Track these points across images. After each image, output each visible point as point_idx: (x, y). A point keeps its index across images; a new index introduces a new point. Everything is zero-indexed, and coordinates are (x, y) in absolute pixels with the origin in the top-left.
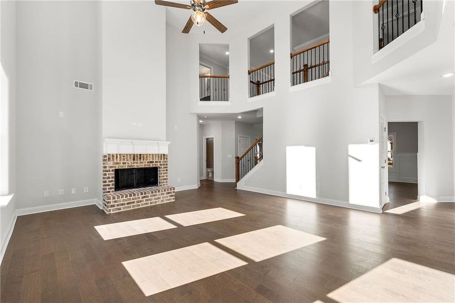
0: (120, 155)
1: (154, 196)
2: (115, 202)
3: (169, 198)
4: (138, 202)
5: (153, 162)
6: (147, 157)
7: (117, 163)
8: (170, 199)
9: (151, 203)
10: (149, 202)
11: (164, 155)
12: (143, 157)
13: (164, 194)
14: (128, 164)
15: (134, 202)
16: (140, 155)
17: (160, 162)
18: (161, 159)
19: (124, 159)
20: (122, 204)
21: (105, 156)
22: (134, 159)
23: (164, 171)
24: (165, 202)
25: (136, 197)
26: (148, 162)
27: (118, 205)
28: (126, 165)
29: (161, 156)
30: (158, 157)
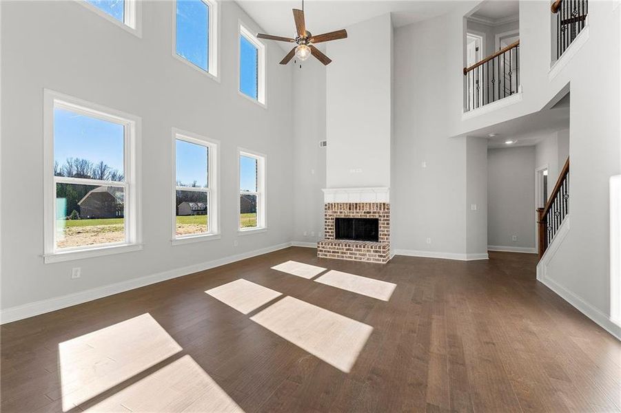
0: (338, 204)
1: (359, 250)
2: (323, 247)
3: (377, 258)
4: (342, 253)
5: (370, 213)
6: (363, 207)
7: (335, 212)
8: (378, 260)
9: (355, 258)
10: (354, 256)
11: (384, 204)
12: (360, 207)
13: (370, 251)
14: (345, 214)
15: (338, 252)
16: (356, 204)
17: (379, 213)
18: (380, 209)
19: (341, 209)
20: (329, 252)
21: (326, 205)
22: (350, 209)
23: (384, 224)
24: (372, 261)
25: (340, 247)
26: (365, 212)
27: (325, 251)
28: (343, 214)
29: (380, 205)
30: (377, 206)
